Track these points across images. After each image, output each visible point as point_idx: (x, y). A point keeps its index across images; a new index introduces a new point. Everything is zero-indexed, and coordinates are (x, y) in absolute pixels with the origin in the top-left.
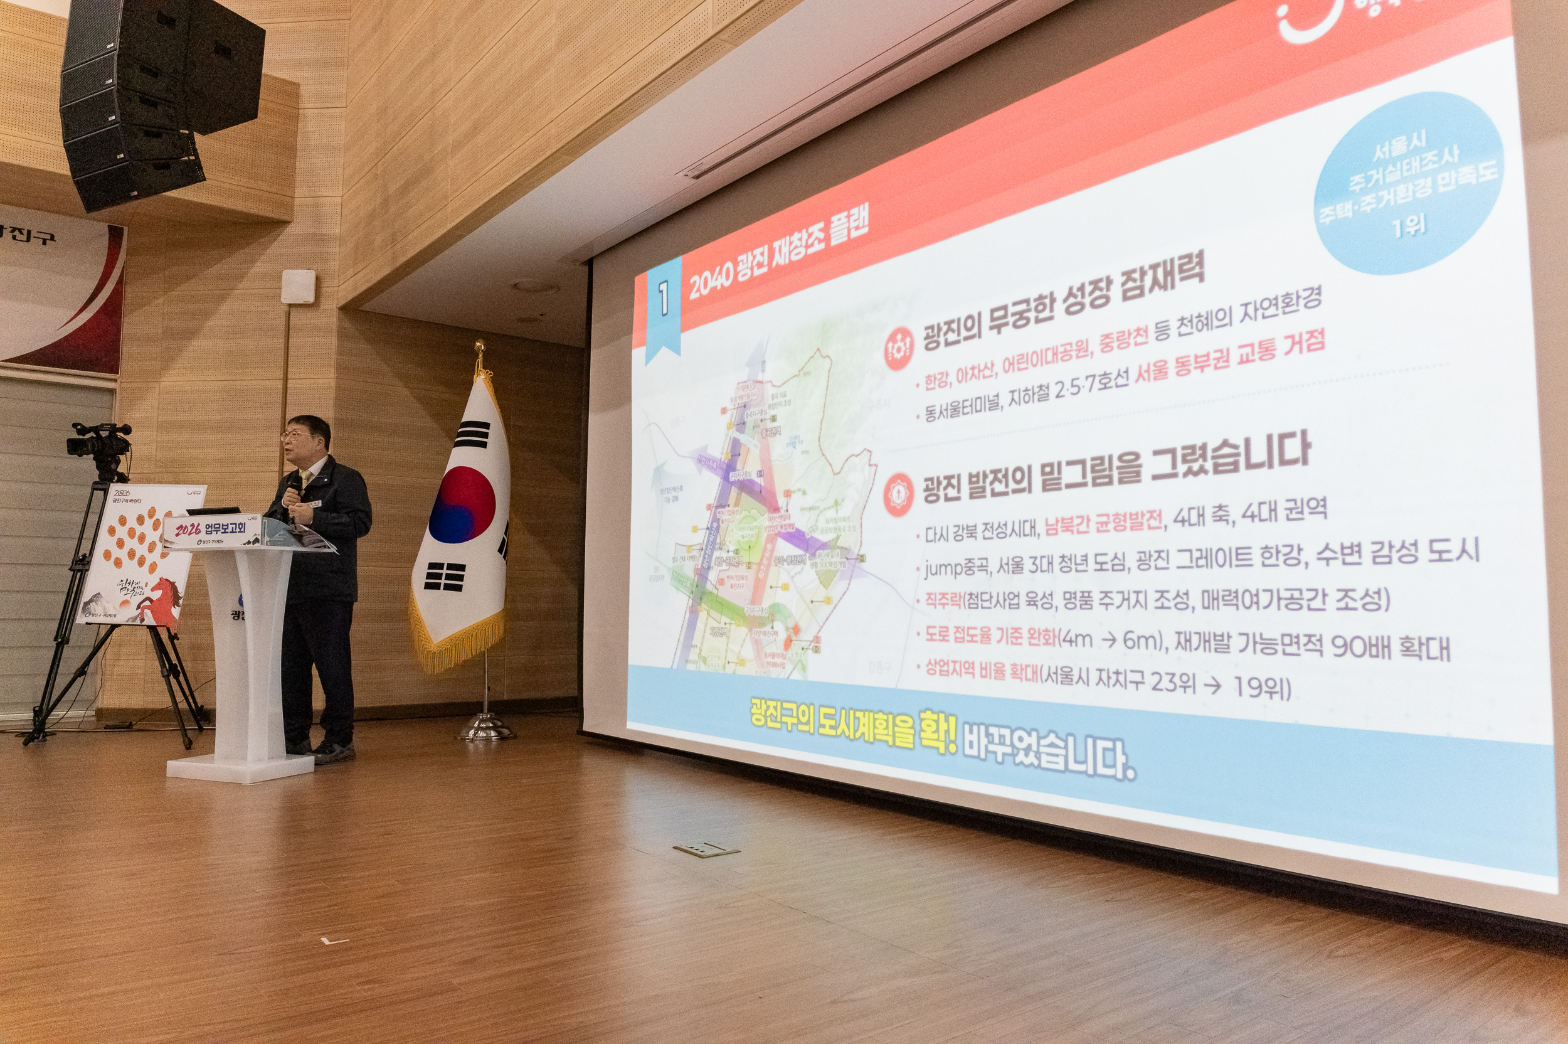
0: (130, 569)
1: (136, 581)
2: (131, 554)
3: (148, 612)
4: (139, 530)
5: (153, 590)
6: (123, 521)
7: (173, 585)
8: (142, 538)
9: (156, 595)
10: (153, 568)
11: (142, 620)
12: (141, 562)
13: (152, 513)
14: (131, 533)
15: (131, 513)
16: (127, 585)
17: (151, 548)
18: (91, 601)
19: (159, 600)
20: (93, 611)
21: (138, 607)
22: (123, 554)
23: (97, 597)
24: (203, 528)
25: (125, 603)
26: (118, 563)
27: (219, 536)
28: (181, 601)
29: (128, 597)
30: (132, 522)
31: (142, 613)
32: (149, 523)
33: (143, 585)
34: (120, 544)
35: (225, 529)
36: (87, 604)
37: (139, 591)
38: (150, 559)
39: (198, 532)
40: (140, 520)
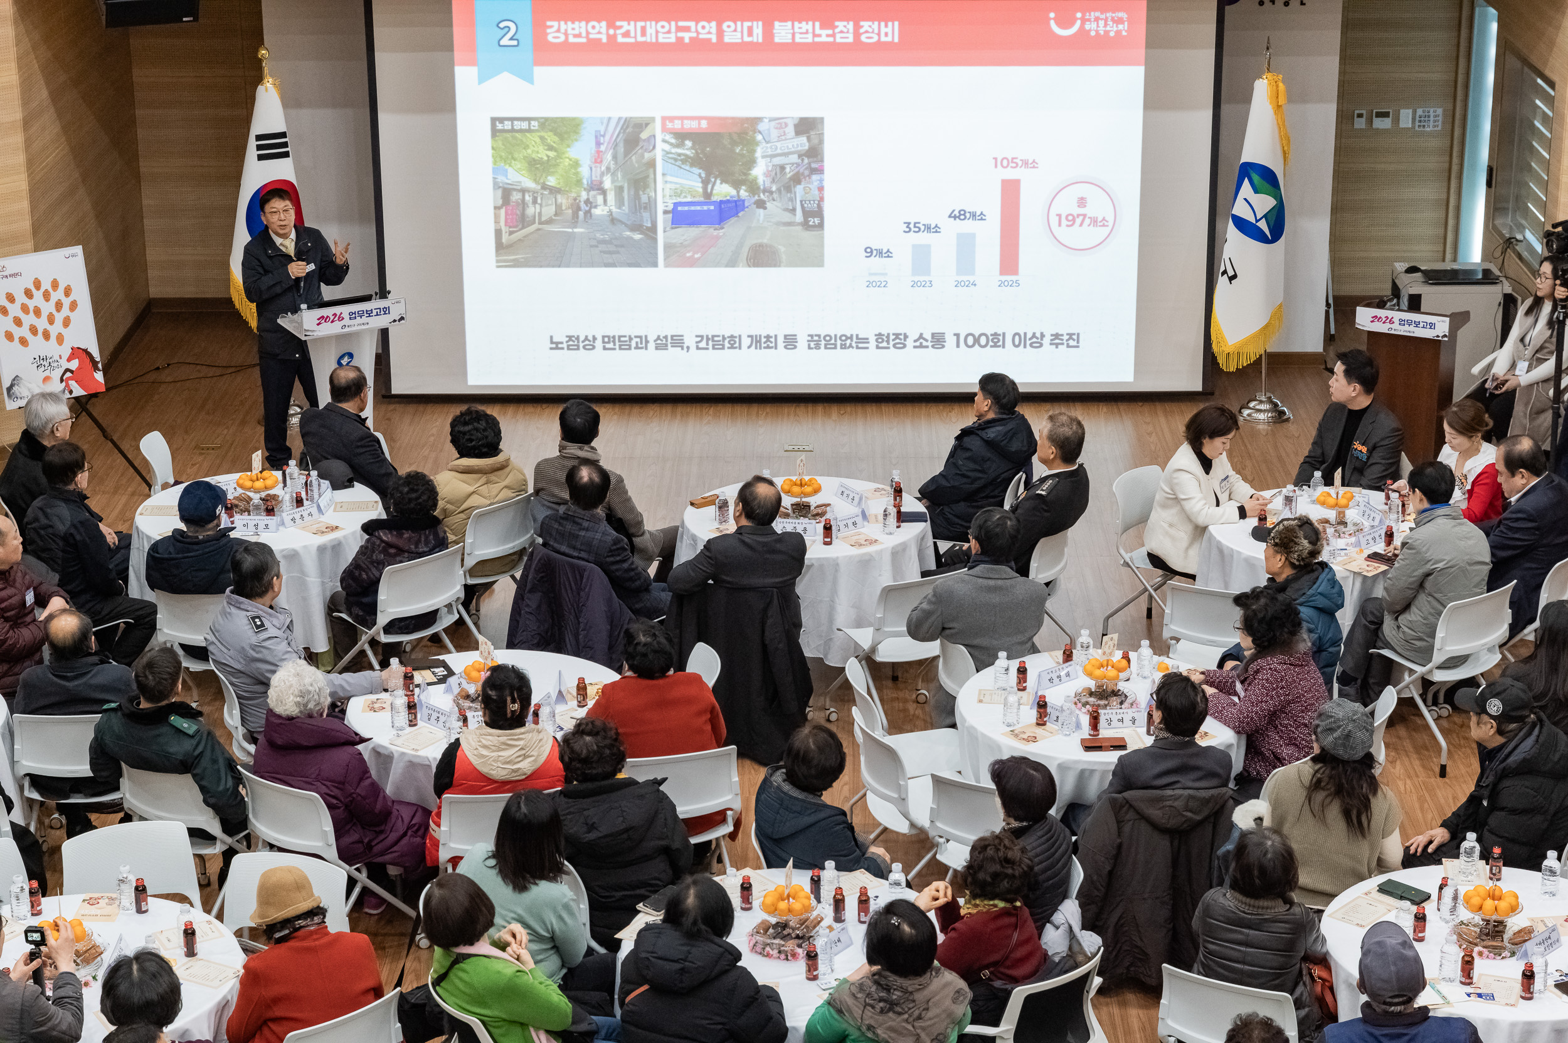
0: (38, 345)
1: (49, 356)
2: (34, 330)
3: (73, 383)
4: (31, 304)
5: (69, 360)
6: (11, 298)
7: (86, 351)
8: (37, 312)
9: (74, 365)
10: (60, 339)
11: (71, 392)
12: (46, 335)
13: (37, 284)
14: (25, 309)
15: (17, 288)
16: (41, 362)
17: (51, 320)
18: (12, 386)
19: (79, 368)
20: (19, 395)
21: (62, 380)
22: (24, 332)
23: (16, 381)
24: (346, 316)
25: (46, 379)
26: (23, 342)
27: (364, 319)
28: (100, 366)
29: (47, 373)
30: (21, 298)
31: (67, 385)
32: (38, 295)
33: (56, 357)
34: (18, 322)
35: (369, 313)
36: (9, 389)
37: (55, 364)
38: (54, 330)
39: (341, 319)
40: (28, 294)
